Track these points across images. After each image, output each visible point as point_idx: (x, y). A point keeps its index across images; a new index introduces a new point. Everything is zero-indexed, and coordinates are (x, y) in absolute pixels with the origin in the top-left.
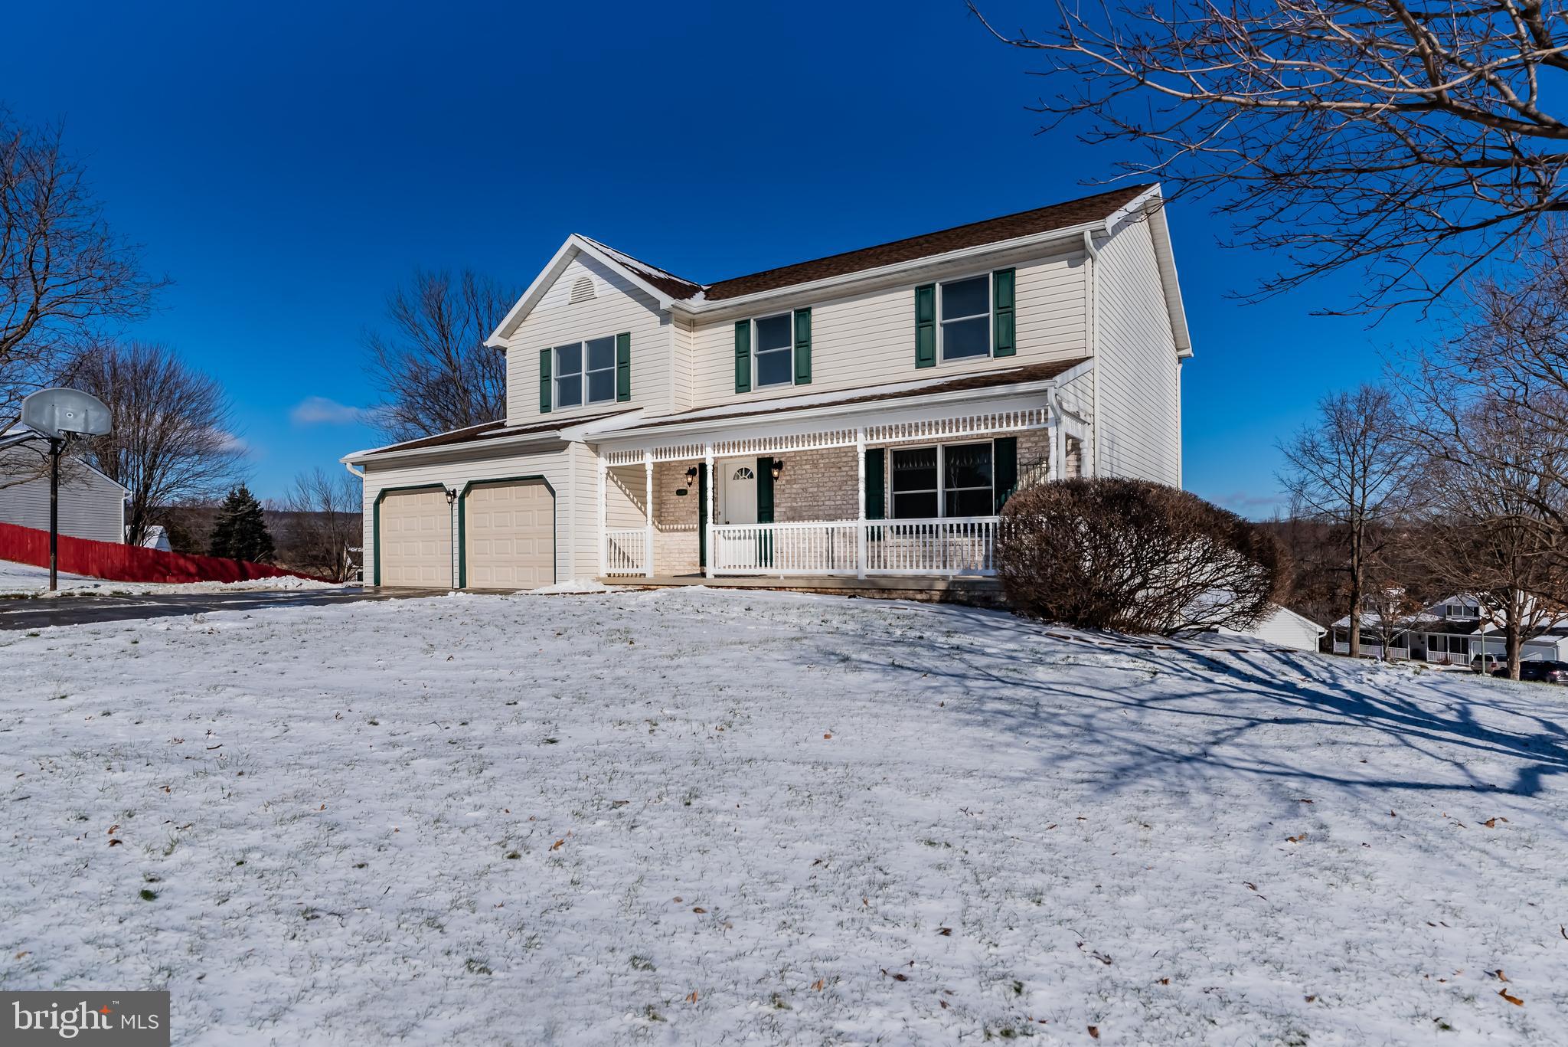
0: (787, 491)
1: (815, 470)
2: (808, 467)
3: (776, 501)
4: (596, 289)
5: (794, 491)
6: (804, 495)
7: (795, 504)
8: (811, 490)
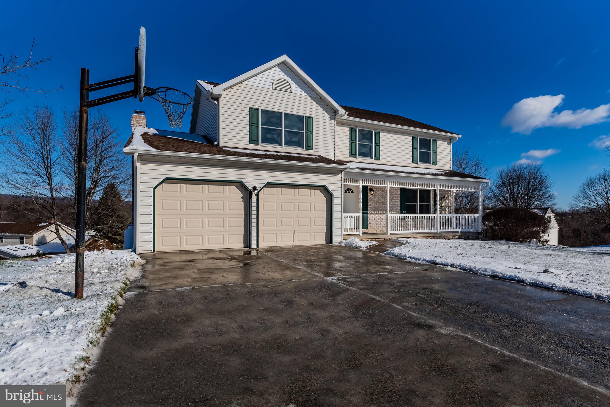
0: (373, 200)
1: (383, 193)
2: (381, 191)
3: (369, 203)
4: (293, 89)
5: (376, 200)
6: (379, 202)
7: (376, 205)
8: (382, 200)
